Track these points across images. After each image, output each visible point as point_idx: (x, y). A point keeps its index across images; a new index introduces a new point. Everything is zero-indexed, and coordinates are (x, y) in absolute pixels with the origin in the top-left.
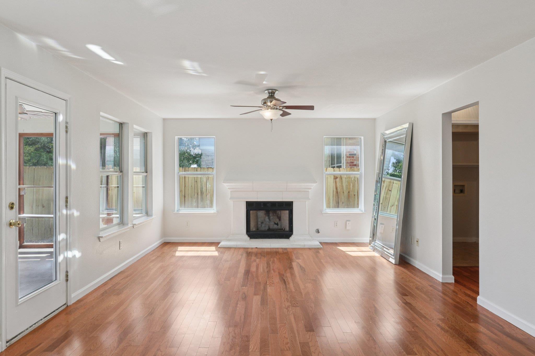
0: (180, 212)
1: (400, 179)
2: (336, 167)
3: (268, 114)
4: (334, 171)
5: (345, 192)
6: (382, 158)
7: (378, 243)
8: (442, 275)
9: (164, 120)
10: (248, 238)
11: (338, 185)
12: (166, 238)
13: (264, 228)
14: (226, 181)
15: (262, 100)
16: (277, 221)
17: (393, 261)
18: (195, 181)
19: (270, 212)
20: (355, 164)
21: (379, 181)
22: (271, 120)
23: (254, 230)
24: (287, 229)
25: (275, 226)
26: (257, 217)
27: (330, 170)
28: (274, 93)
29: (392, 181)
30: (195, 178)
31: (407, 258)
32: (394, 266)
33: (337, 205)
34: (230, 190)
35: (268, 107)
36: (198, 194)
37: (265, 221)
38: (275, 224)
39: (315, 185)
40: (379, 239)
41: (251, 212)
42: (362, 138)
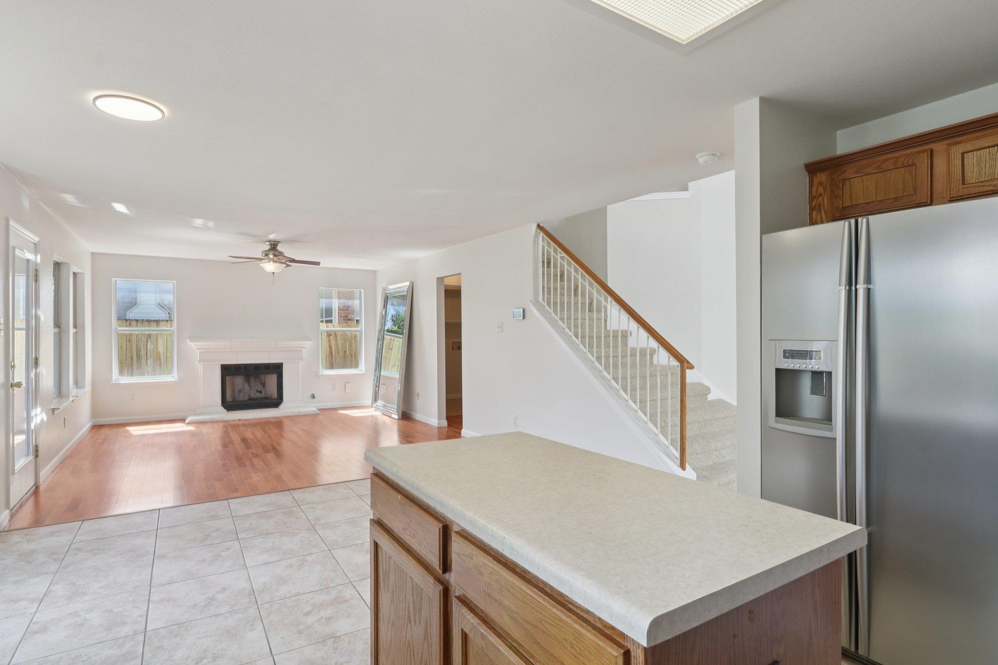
0: (120, 382)
1: (402, 336)
2: (324, 321)
3: (270, 267)
4: (327, 327)
5: (340, 352)
6: (384, 312)
7: (380, 403)
8: (438, 420)
9: (92, 253)
10: (225, 411)
11: (333, 343)
12: (98, 420)
13: (243, 397)
14: (193, 338)
15: (263, 251)
16: (260, 388)
17: (396, 417)
18: (128, 339)
19: (251, 378)
20: (349, 318)
21: (381, 339)
22: (273, 273)
23: (230, 400)
24: (275, 395)
25: (258, 395)
26: (233, 385)
27: (323, 327)
28: (277, 245)
29: (393, 338)
30: (128, 337)
31: (408, 413)
32: (397, 421)
33: (331, 366)
34: (198, 351)
35: (270, 260)
36: (132, 359)
37: (244, 388)
38: (258, 391)
39: (309, 343)
40: (382, 399)
41: (227, 377)
42: (363, 290)
